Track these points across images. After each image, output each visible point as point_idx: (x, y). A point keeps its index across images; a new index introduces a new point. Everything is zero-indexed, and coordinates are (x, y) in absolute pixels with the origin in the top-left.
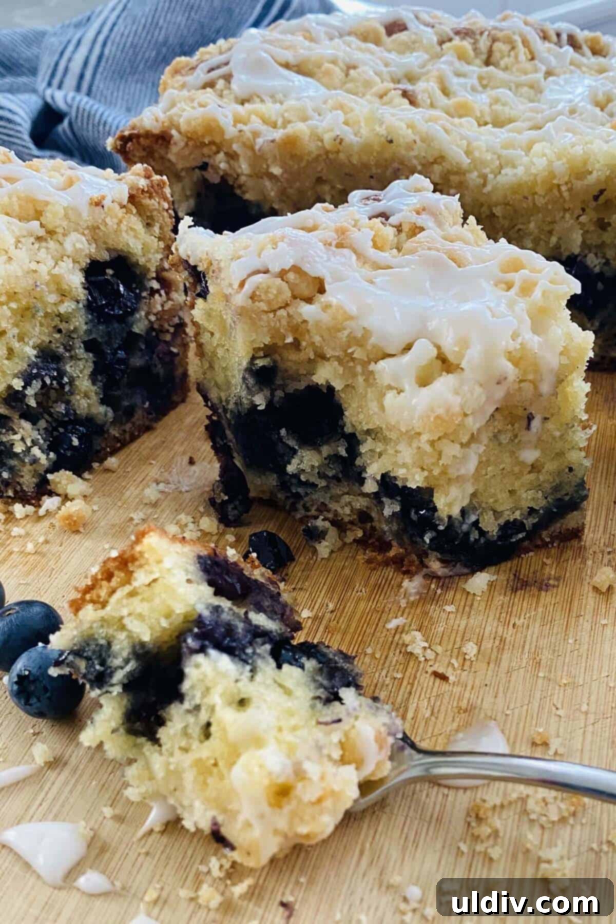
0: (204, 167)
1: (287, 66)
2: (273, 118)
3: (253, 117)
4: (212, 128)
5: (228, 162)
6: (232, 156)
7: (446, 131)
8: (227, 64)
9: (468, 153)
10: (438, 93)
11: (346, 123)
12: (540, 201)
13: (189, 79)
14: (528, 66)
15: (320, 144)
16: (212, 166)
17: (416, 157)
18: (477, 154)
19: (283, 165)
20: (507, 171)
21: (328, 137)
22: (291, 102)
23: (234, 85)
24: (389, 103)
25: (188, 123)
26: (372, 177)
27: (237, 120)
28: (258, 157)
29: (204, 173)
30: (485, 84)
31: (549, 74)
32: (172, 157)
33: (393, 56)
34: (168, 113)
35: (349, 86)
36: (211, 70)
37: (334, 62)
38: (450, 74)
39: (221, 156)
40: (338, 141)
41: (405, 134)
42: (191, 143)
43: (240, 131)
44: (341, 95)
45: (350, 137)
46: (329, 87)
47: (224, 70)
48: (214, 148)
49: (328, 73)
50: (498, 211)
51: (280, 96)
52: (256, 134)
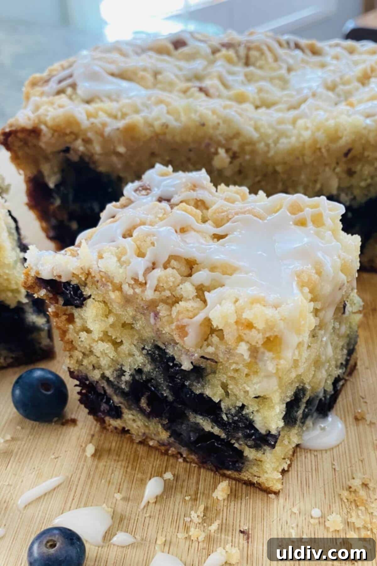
0: (67, 150)
1: (113, 75)
2: (114, 112)
3: (101, 113)
4: (71, 122)
5: (85, 146)
6: (87, 141)
7: (240, 115)
8: (71, 76)
9: (256, 129)
10: (221, 87)
11: (168, 113)
12: (308, 160)
13: (46, 88)
14: (275, 65)
15: (151, 129)
16: (73, 150)
17: (221, 135)
18: (262, 130)
19: (126, 146)
20: (283, 140)
21: (157, 124)
22: (125, 101)
23: (80, 91)
24: (192, 96)
25: (54, 119)
26: (190, 150)
27: (89, 115)
28: (106, 141)
29: (68, 155)
30: (249, 79)
31: (289, 70)
32: (42, 145)
33: (182, 64)
34: (37, 114)
35: (159, 86)
36: (60, 82)
37: (145, 69)
38: (225, 74)
39: (79, 142)
40: (165, 127)
41: (212, 119)
42: (56, 134)
43: (92, 124)
44: (158, 93)
45: (173, 123)
46: (146, 88)
47: (69, 81)
48: (73, 137)
49: (143, 78)
50: (279, 168)
51: (114, 97)
52: (104, 125)
